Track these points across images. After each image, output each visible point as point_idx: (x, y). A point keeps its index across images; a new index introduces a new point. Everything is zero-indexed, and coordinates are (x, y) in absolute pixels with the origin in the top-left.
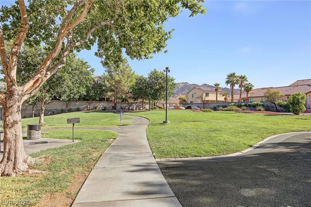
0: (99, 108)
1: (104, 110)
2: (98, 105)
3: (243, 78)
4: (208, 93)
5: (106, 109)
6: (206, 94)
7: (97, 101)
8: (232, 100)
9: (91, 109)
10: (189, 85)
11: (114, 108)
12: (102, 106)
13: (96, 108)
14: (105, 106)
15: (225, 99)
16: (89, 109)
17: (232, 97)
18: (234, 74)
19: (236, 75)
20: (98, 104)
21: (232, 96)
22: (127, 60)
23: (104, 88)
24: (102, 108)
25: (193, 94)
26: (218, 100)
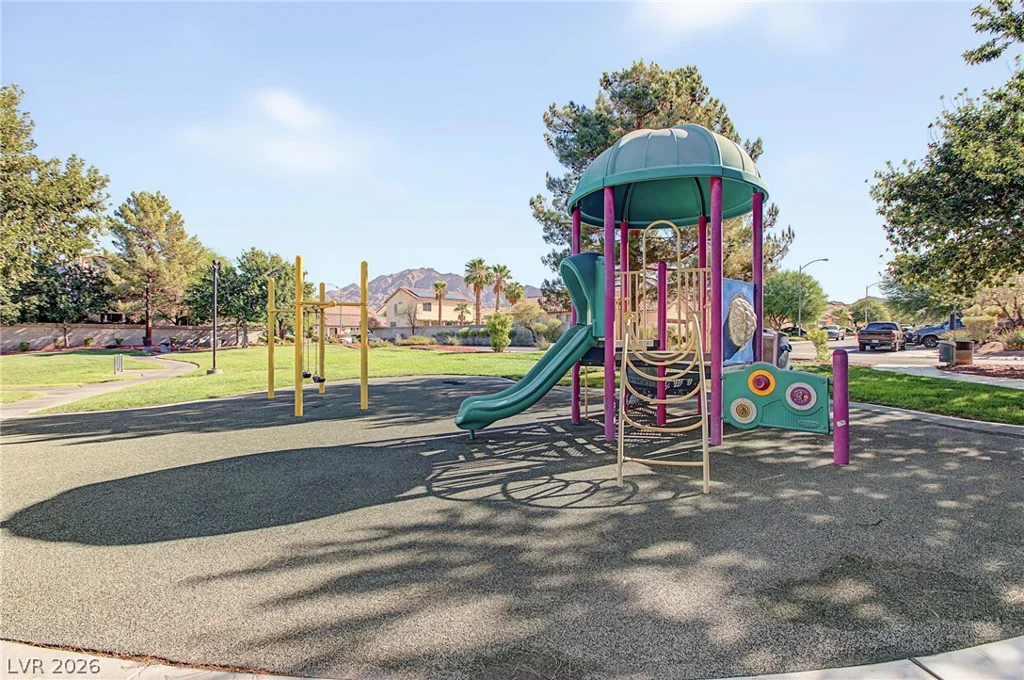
0: (99, 343)
1: (115, 347)
2: (96, 335)
3: (501, 271)
4: (430, 304)
5: (122, 344)
6: (424, 305)
7: (91, 322)
8: (478, 319)
9: (71, 347)
10: (437, 276)
11: (147, 341)
12: (107, 338)
13: (86, 342)
14: (117, 336)
15: (460, 317)
16: (65, 347)
17: (478, 315)
18: (480, 262)
19: (484, 264)
20: (96, 332)
21: (478, 310)
22: (182, 219)
23: (107, 289)
24: (107, 342)
25: (396, 305)
26: (443, 319)
